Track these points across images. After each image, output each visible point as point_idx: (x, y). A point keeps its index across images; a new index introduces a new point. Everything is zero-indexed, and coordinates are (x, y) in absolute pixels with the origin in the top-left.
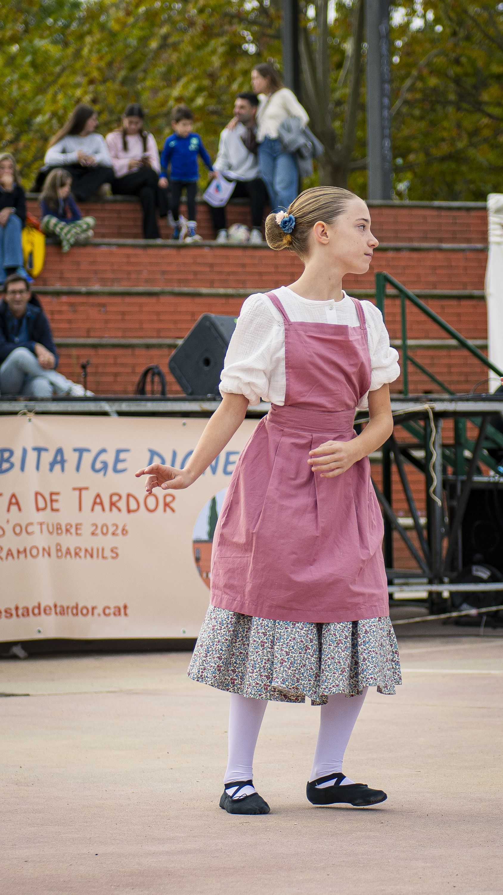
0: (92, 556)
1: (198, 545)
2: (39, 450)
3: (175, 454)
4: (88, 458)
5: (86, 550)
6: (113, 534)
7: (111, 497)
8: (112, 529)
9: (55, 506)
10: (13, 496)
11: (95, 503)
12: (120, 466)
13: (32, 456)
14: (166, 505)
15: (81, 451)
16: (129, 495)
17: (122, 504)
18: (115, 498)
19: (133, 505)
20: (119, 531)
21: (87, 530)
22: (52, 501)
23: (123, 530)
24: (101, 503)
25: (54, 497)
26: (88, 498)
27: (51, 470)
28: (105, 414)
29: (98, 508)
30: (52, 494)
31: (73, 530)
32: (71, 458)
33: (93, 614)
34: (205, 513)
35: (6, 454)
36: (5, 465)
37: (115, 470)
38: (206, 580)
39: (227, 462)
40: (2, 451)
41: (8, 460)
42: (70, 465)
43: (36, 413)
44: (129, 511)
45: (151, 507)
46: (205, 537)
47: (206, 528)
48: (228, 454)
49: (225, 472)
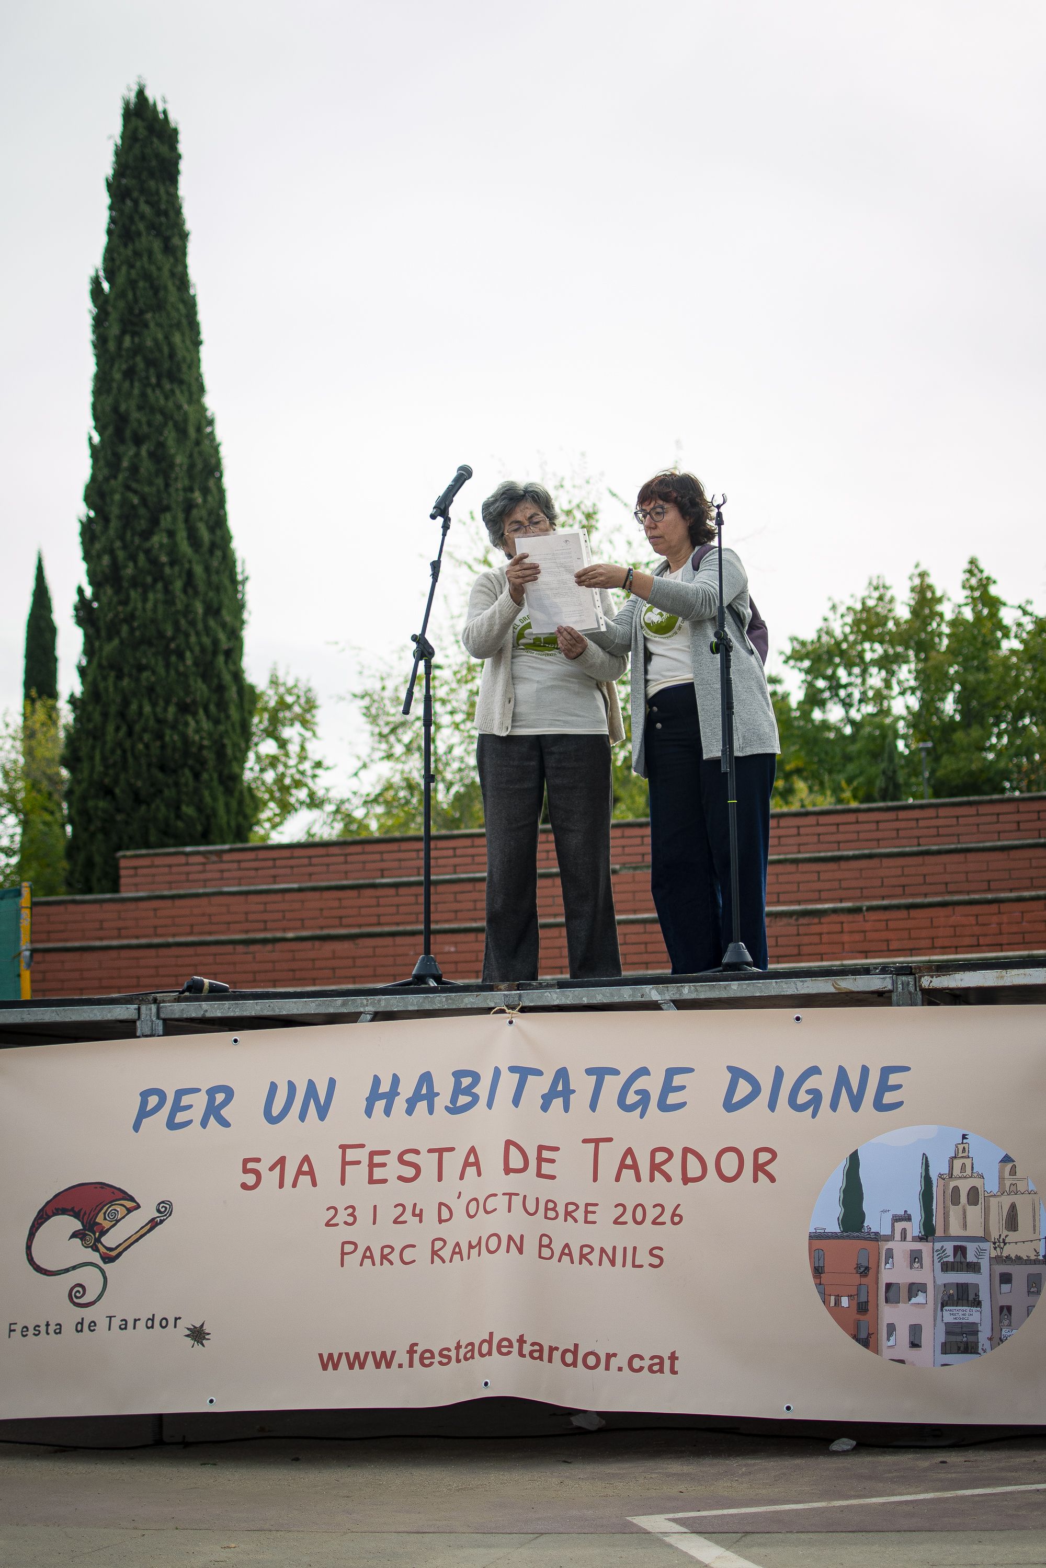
0: (613, 1263)
1: (818, 1244)
2: (522, 1072)
3: (779, 1073)
4: (613, 1084)
5: (603, 1250)
6: (654, 1222)
7: (653, 1153)
8: (652, 1213)
9: (546, 1168)
10: (473, 1150)
11: (623, 1166)
12: (672, 1099)
13: (506, 1082)
14: (759, 1168)
15: (600, 1073)
16: (686, 1151)
17: (673, 1169)
18: (660, 1157)
19: (694, 1169)
20: (666, 1218)
21: (605, 1214)
22: (540, 1160)
23: (674, 1215)
24: (635, 1167)
25: (546, 1154)
26: (610, 1156)
27: (545, 1107)
29: (628, 1174)
30: (541, 1148)
31: (579, 1214)
32: (582, 1083)
33: (607, 1368)
34: (837, 1180)
35: (466, 1081)
36: (463, 1100)
37: (664, 1106)
38: (836, 1311)
39: (884, 1087)
40: (458, 1075)
41: (468, 1091)
42: (581, 1099)
43: (524, 1010)
44: (686, 1180)
45: (729, 1171)
46: (835, 1228)
47: (837, 1211)
48: (886, 1071)
49: (879, 1106)
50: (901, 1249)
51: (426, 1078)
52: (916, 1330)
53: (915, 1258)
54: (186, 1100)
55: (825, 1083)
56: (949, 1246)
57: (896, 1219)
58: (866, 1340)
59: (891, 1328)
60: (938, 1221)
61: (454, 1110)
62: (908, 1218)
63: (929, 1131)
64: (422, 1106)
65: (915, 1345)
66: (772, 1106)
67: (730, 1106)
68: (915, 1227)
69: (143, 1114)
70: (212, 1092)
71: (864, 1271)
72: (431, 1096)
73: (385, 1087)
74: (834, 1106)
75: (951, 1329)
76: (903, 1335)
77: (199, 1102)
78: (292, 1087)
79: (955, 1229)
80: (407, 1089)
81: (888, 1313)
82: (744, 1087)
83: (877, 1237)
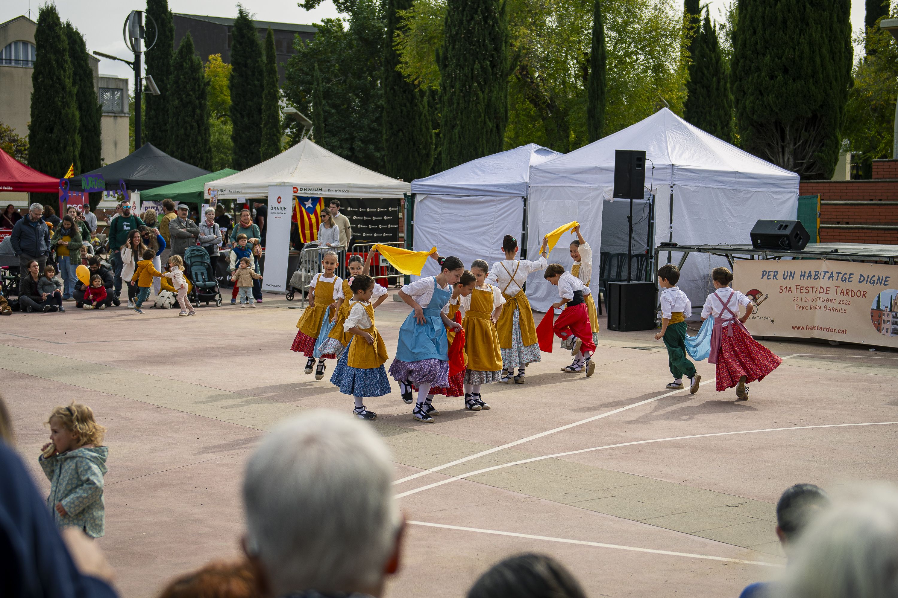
0: (837, 311)
1: (872, 311)
2: (825, 272)
3: (868, 276)
4: (841, 276)
5: (836, 309)
6: (845, 304)
7: (846, 290)
8: (845, 302)
9: (828, 292)
11: (841, 292)
12: (850, 280)
13: (823, 274)
14: (864, 295)
15: (839, 273)
16: (852, 290)
17: (849, 294)
18: (848, 291)
19: (853, 294)
21: (837, 302)
22: (827, 290)
23: (849, 303)
24: (843, 293)
26: (839, 290)
27: (829, 279)
28: (848, 261)
29: (842, 294)
30: (827, 288)
31: (833, 301)
32: (835, 275)
33: (834, 332)
34: (876, 299)
35: (817, 273)
36: (816, 277)
37: (849, 281)
38: (874, 324)
39: (886, 281)
40: (816, 272)
41: (817, 275)
42: (835, 278)
43: (827, 259)
44: (852, 296)
45: (859, 295)
46: (875, 308)
47: (876, 305)
48: (886, 277)
49: (885, 285)
50: (886, 313)
51: (810, 272)
52: (887, 329)
53: (888, 315)
54: (770, 273)
55: (876, 279)
56: (894, 313)
57: (886, 307)
58: (879, 330)
59: (883, 328)
60: (892, 308)
61: (815, 279)
62: (887, 307)
63: (892, 290)
64: (809, 278)
65: (887, 332)
66: (867, 283)
67: (860, 282)
68: (889, 309)
69: (763, 276)
70: (774, 272)
71: (880, 317)
72: (811, 276)
73: (803, 274)
74: (877, 284)
75: (894, 330)
76: (885, 330)
77: (772, 274)
78: (788, 272)
79: (895, 310)
80: (807, 274)
81: (883, 325)
82: (862, 279)
83: (882, 311)
